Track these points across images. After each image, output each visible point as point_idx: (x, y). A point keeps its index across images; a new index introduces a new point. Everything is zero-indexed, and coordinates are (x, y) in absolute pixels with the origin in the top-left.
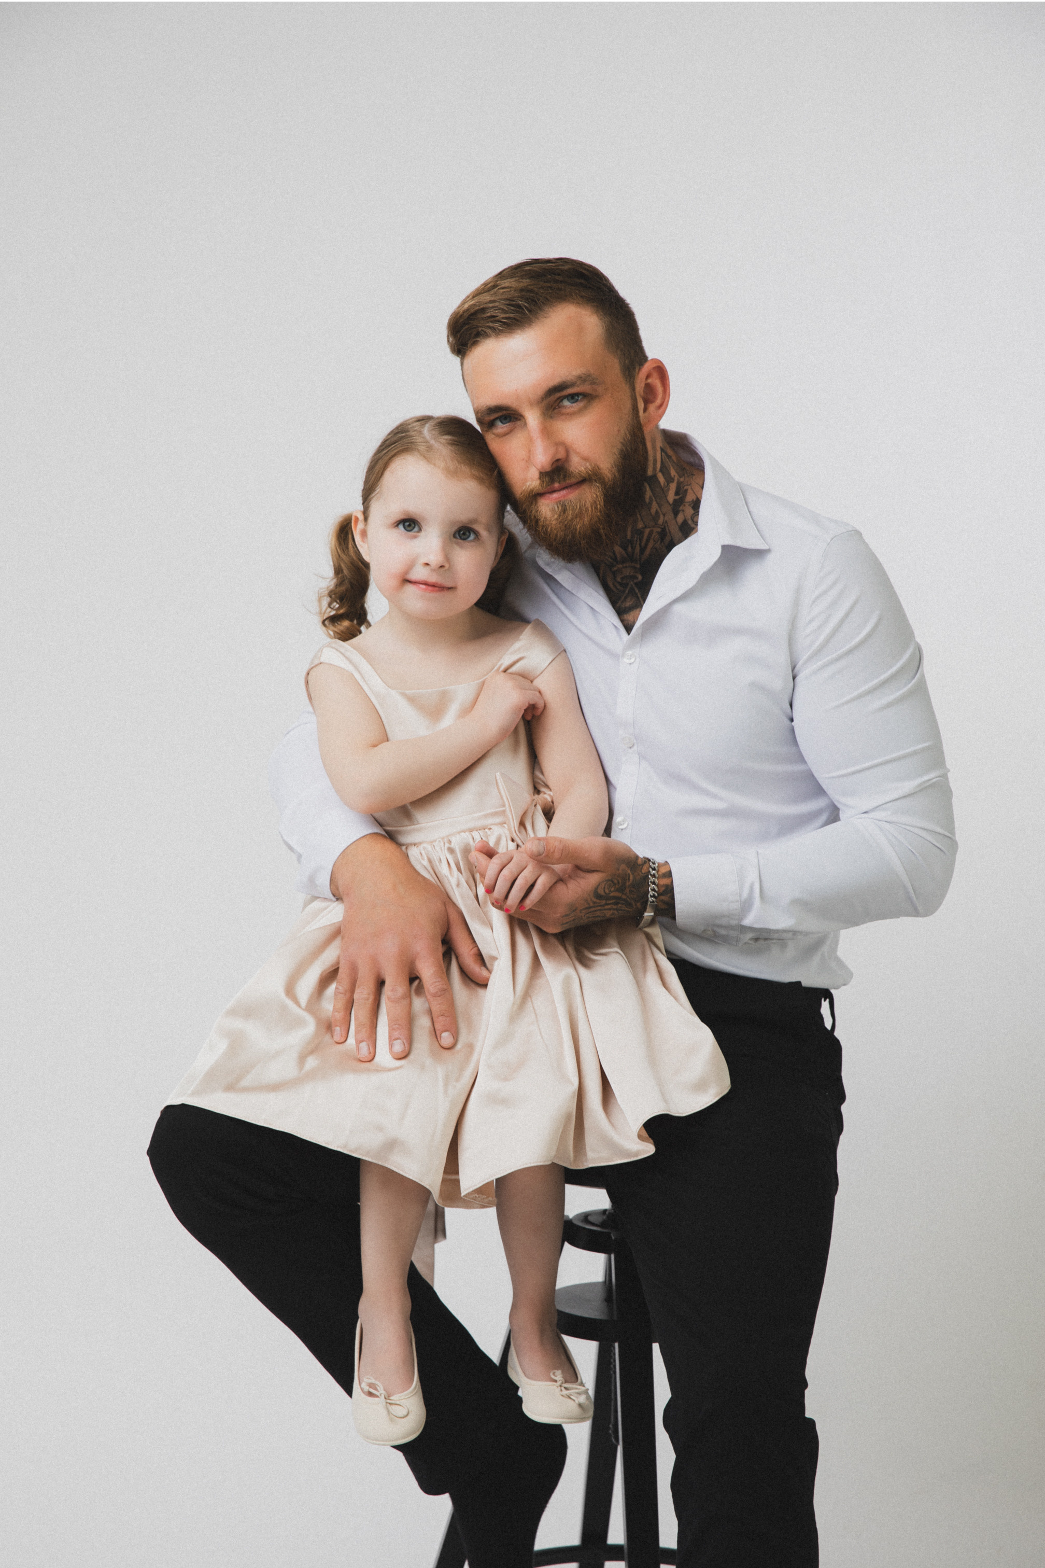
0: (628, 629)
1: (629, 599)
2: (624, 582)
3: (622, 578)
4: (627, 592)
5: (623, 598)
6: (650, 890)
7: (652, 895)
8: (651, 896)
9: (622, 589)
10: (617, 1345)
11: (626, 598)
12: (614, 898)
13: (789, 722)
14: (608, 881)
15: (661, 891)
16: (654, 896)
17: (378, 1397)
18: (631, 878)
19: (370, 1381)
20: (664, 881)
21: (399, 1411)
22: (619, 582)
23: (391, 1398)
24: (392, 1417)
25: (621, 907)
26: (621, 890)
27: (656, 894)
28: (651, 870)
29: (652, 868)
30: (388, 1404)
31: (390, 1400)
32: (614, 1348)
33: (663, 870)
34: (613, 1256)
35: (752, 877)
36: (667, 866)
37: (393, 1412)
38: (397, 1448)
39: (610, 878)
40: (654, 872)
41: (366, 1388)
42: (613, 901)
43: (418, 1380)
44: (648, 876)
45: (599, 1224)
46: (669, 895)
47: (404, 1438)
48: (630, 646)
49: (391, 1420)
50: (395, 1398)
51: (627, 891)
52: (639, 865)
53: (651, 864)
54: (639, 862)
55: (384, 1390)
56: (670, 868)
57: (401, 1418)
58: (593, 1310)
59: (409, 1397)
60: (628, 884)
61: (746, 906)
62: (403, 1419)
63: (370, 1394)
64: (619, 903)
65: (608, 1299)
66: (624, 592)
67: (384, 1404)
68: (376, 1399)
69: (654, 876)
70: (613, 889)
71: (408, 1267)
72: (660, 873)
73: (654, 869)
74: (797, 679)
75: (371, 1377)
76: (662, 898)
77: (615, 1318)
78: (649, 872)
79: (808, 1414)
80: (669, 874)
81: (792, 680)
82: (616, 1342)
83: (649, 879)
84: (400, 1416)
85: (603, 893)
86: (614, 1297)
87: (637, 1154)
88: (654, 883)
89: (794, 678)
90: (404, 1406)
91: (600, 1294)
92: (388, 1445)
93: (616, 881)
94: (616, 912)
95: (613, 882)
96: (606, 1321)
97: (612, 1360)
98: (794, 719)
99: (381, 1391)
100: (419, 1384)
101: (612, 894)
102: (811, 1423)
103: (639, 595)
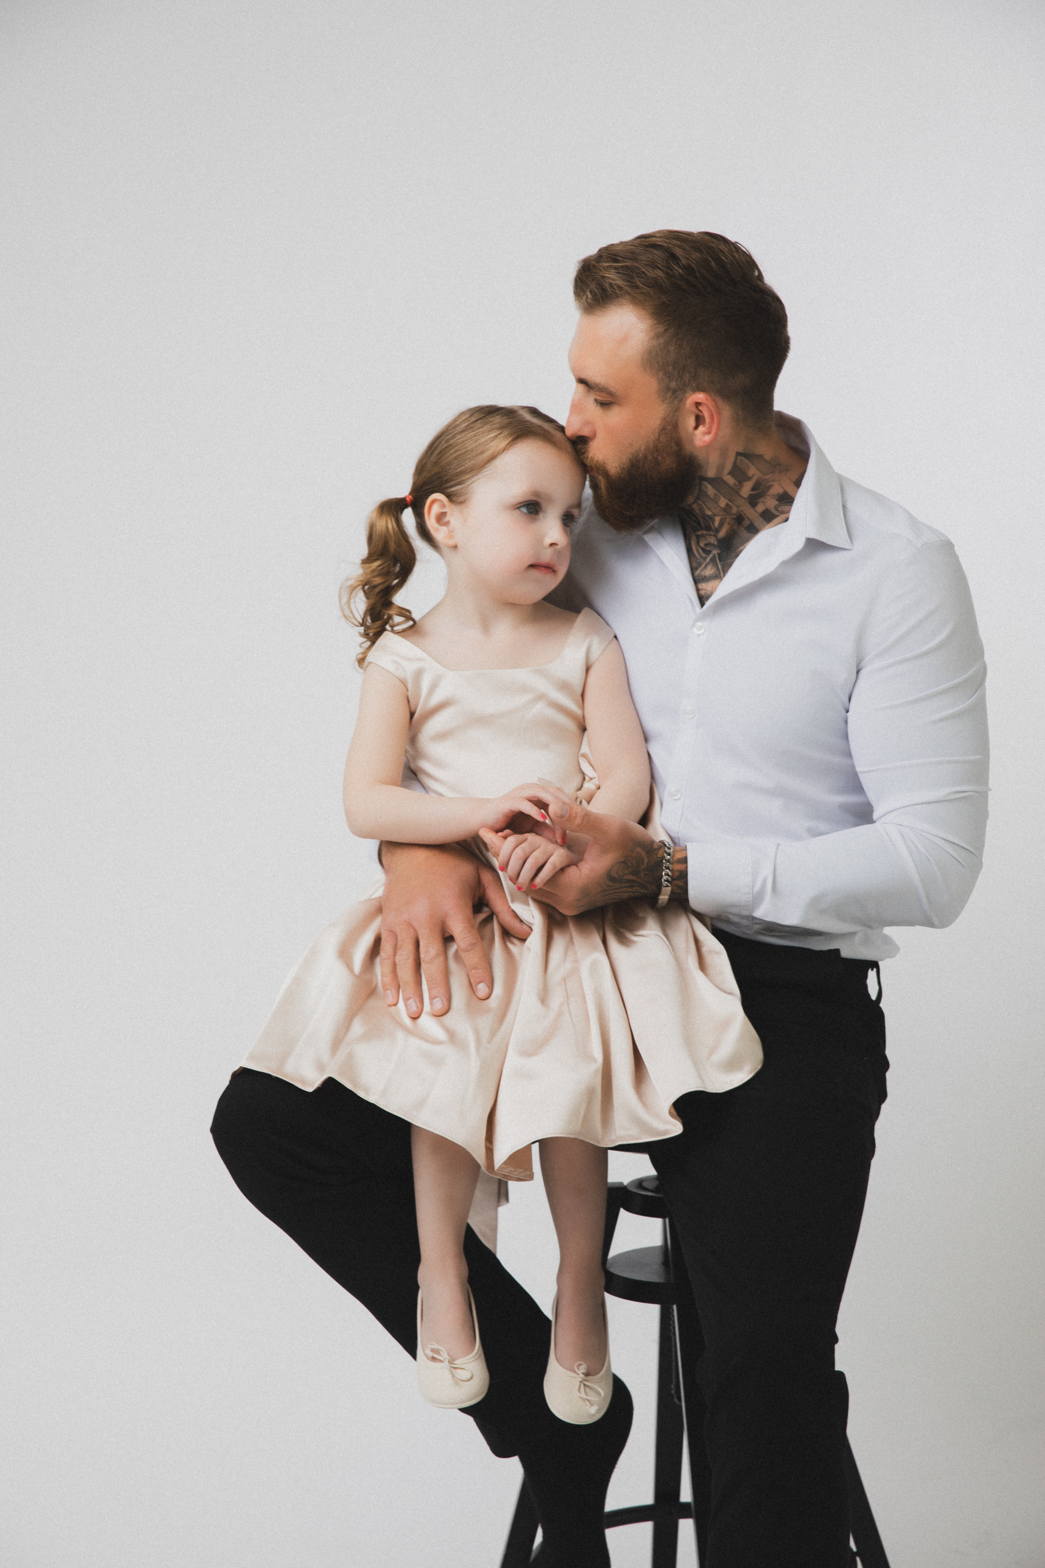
0: (702, 600)
1: (709, 567)
2: (708, 548)
3: (706, 545)
4: (708, 560)
5: (704, 565)
6: (663, 874)
7: (665, 879)
8: (665, 881)
9: (704, 555)
10: (675, 1307)
11: (705, 567)
12: (628, 881)
13: (844, 712)
14: (622, 862)
15: (675, 876)
16: (667, 881)
17: (441, 1361)
18: (646, 861)
19: (433, 1347)
20: (678, 867)
21: (463, 1374)
22: (702, 548)
23: (455, 1362)
24: (457, 1382)
25: (636, 889)
26: (635, 873)
27: (670, 879)
28: (665, 855)
29: (666, 853)
30: (452, 1369)
31: (454, 1364)
32: (673, 1310)
33: (679, 856)
34: (667, 1220)
35: (766, 871)
36: (684, 852)
37: (457, 1376)
38: (464, 1410)
39: (623, 859)
40: (669, 857)
41: (430, 1354)
42: (628, 884)
43: (481, 1345)
44: (662, 861)
45: (653, 1189)
46: (683, 880)
47: (471, 1400)
48: (702, 618)
49: (456, 1384)
50: (459, 1362)
51: (642, 875)
52: (655, 850)
53: (666, 849)
54: (655, 846)
55: (448, 1355)
56: (687, 854)
57: (465, 1381)
58: (652, 1274)
59: (473, 1361)
60: (642, 867)
61: (758, 898)
62: (469, 1382)
63: (434, 1359)
64: (633, 886)
65: (665, 1263)
66: (705, 559)
67: (449, 1368)
68: (442, 1364)
69: (668, 861)
70: (626, 872)
71: (463, 1233)
72: (675, 858)
73: (669, 854)
74: (862, 673)
75: (434, 1344)
76: (675, 882)
77: (672, 1280)
78: (664, 857)
79: (838, 1367)
80: (684, 860)
81: (855, 672)
82: (673, 1304)
83: (663, 863)
84: (465, 1380)
85: (616, 876)
86: (670, 1259)
87: (665, 1132)
88: (668, 868)
89: (858, 672)
90: (467, 1369)
91: (658, 1259)
92: (455, 1408)
93: (629, 864)
94: (631, 894)
95: (626, 864)
96: (664, 1283)
97: (671, 1322)
98: (850, 711)
99: (444, 1356)
100: (481, 1349)
101: (626, 877)
102: (841, 1376)
103: (720, 566)
